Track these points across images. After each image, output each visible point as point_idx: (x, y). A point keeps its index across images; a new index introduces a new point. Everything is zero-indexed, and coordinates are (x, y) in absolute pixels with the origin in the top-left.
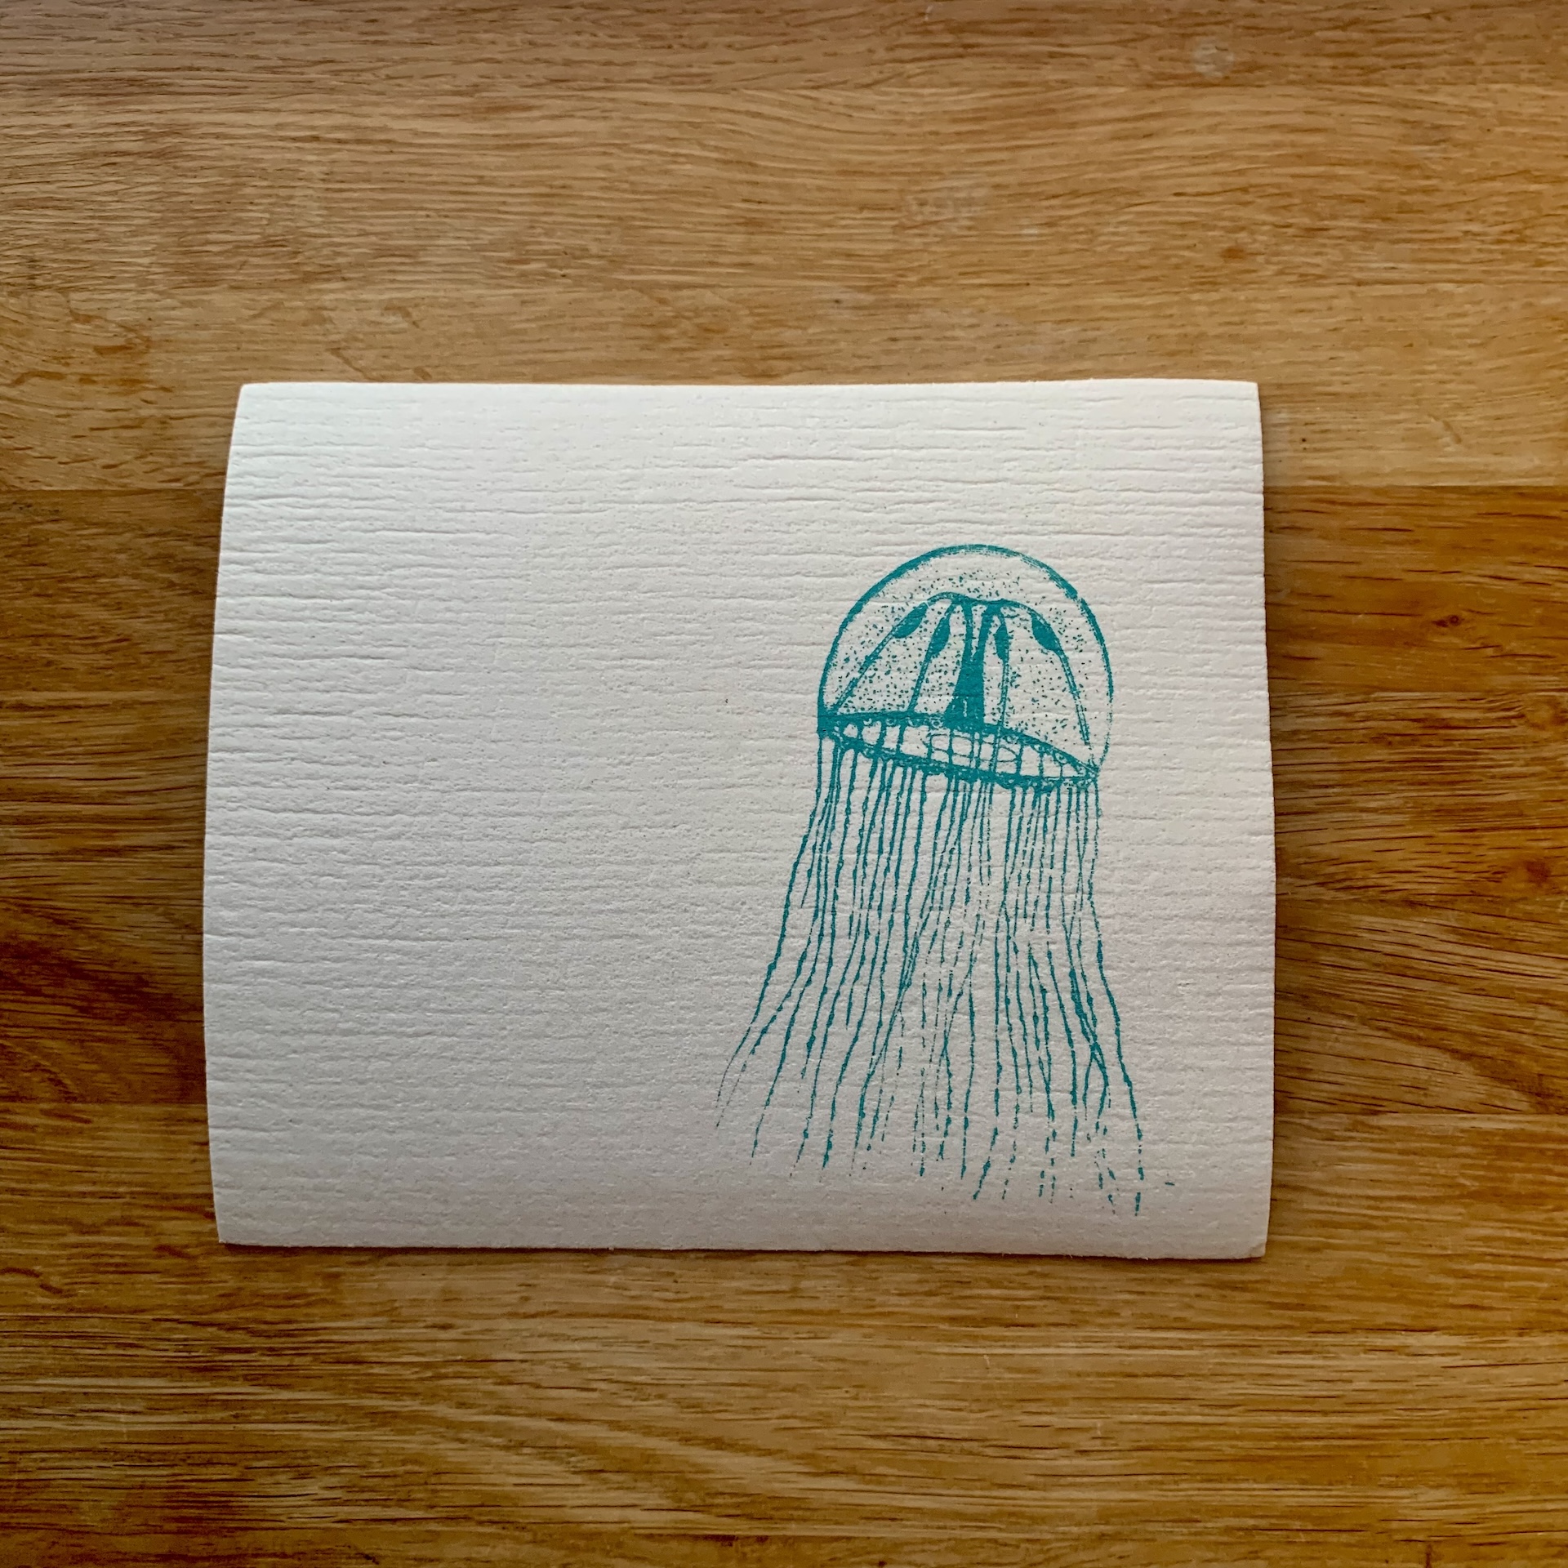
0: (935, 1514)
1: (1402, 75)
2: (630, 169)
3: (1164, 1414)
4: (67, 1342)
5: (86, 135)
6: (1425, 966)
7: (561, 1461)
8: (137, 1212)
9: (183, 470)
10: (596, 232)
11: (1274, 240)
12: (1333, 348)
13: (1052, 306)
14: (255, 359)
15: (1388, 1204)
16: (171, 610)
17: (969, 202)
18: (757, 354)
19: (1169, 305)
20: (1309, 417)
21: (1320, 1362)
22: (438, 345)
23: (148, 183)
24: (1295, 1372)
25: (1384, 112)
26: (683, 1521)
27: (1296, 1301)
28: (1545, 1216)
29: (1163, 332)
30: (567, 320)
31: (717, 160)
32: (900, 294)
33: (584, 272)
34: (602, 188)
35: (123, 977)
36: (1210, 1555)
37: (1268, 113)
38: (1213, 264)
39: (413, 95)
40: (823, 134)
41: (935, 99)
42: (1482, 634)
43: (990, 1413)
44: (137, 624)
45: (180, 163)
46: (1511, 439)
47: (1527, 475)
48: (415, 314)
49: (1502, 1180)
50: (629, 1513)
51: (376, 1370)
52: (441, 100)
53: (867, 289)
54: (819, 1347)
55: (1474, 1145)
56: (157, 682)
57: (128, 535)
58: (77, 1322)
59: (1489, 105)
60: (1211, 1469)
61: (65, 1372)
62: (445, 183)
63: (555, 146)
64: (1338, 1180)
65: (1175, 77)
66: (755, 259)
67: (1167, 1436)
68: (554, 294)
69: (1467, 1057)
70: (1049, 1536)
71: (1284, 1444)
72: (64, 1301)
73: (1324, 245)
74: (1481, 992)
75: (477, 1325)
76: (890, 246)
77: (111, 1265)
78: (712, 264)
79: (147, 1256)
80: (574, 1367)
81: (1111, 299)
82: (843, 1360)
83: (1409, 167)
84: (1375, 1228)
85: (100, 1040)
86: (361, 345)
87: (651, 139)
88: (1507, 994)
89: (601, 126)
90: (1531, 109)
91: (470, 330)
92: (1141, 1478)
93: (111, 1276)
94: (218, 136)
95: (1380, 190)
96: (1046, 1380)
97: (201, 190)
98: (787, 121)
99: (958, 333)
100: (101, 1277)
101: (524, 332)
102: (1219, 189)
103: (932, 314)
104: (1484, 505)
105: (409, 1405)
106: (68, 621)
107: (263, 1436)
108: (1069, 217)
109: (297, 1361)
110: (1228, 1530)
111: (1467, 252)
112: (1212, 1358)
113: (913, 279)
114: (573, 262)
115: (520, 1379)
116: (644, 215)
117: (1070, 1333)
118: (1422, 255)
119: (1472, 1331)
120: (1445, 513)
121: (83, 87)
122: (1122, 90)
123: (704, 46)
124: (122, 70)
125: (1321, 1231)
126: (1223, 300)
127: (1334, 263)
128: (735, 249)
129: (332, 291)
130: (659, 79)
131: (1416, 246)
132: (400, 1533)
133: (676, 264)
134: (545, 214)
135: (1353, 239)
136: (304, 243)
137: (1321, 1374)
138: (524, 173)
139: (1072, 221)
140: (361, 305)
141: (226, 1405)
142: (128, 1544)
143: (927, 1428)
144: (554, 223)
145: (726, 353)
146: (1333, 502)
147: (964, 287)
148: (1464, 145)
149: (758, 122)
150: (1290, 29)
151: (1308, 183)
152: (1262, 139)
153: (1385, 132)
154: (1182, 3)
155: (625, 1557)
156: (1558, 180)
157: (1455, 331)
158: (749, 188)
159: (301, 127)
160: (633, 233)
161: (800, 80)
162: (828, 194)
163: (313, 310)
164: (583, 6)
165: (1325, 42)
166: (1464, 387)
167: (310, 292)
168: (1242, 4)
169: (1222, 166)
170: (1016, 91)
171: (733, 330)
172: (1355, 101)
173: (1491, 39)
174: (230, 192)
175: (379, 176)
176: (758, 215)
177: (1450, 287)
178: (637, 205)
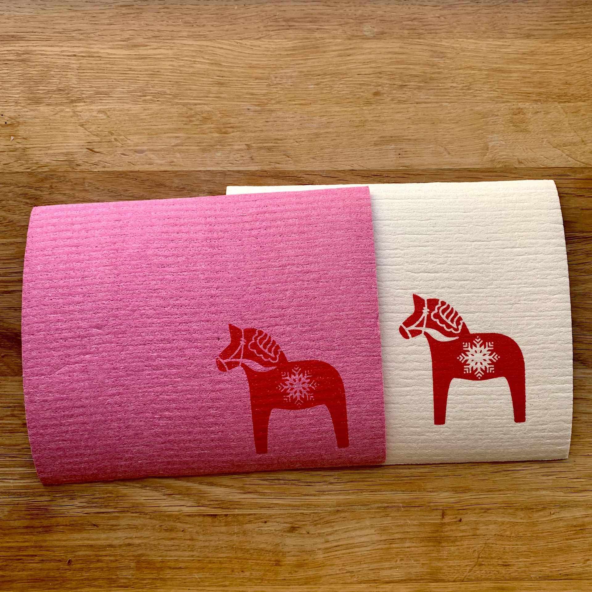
0: (283, 505)
1: (430, 36)
2: (180, 66)
7: (159, 491)
8: (16, 412)
9: (31, 165)
10: (169, 87)
11: (390, 89)
12: (409, 124)
13: (318, 111)
14: (55, 128)
17: (291, 77)
18: (222, 126)
19: (356, 111)
20: (401, 147)
22: (116, 123)
23: (18, 70)
25: (424, 47)
26: (201, 510)
29: (354, 119)
30: (159, 115)
31: (208, 63)
32: (269, 107)
33: (164, 100)
34: (171, 72)
36: (373, 516)
37: (388, 48)
38: (370, 97)
39: (107, 41)
40: (243, 55)
41: (279, 43)
44: (15, 217)
45: (29, 63)
46: (466, 153)
47: (471, 164)
48: (108, 113)
50: (182, 508)
52: (117, 43)
53: (258, 105)
57: (12, 187)
59: (458, 46)
60: (373, 488)
62: (119, 70)
63: (155, 58)
65: (358, 36)
66: (221, 95)
67: (359, 477)
68: (155, 107)
70: (320, 511)
73: (406, 91)
76: (266, 91)
77: (7, 430)
78: (207, 97)
79: (19, 427)
81: (338, 109)
83: (433, 65)
86: (90, 124)
87: (187, 56)
89: (170, 52)
90: (471, 47)
91: (127, 119)
92: (350, 491)
93: (7, 434)
94: (42, 55)
95: (424, 73)
97: (36, 72)
98: (232, 50)
99: (288, 120)
100: (4, 434)
101: (145, 119)
102: (372, 73)
103: (280, 114)
104: (457, 174)
108: (323, 82)
110: (379, 508)
111: (452, 93)
113: (273, 102)
114: (161, 96)
116: (184, 81)
118: (437, 94)
120: (444, 177)
122: (340, 40)
123: (204, 26)
124: (9, 32)
126: (374, 109)
127: (410, 97)
128: (215, 92)
129: (81, 106)
130: (189, 37)
131: (436, 91)
132: (105, 517)
133: (195, 97)
134: (152, 80)
135: (415, 89)
136: (71, 90)
138: (144, 67)
139: (325, 83)
140: (90, 111)
142: (13, 523)
144: (155, 83)
145: (212, 126)
146: (409, 174)
147: (290, 105)
148: (451, 58)
149: (222, 51)
150: (394, 21)
151: (401, 71)
152: (386, 56)
153: (425, 54)
154: (360, 12)
155: (180, 522)
156: (480, 70)
157: (448, 118)
158: (219, 72)
159: (70, 52)
160: (181, 87)
161: (235, 37)
162: (245, 74)
163: (74, 112)
164: (164, 12)
165: (406, 25)
166: (451, 136)
167: (73, 106)
168: (379, 13)
169: (373, 65)
170: (306, 40)
171: (214, 119)
172: (416, 44)
173: (459, 25)
174: (46, 73)
175: (96, 68)
176: (222, 81)
177: (447, 104)
178: (182, 78)
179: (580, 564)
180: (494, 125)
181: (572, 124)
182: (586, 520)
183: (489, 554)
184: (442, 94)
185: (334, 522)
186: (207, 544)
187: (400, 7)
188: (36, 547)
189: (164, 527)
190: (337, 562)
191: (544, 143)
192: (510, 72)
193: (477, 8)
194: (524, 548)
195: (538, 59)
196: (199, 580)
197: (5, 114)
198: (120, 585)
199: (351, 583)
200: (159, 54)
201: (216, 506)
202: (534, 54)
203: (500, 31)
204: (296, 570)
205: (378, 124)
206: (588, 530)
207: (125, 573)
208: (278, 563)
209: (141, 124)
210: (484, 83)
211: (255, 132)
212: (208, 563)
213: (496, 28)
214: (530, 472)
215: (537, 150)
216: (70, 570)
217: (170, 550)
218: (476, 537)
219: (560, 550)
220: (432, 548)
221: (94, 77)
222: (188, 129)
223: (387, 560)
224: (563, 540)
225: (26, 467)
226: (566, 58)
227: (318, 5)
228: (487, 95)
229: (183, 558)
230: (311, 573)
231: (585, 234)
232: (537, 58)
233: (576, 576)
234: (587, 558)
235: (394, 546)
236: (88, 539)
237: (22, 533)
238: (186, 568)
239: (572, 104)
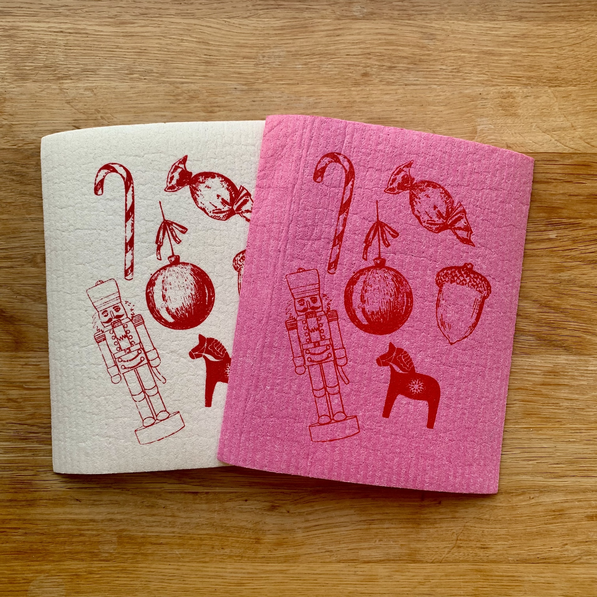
0: (264, 484)
1: (421, 17)
2: (167, 44)
9: (17, 142)
10: (156, 65)
11: (378, 71)
12: (397, 106)
13: (306, 91)
14: (41, 105)
16: (13, 188)
17: (279, 57)
18: (209, 105)
19: (345, 91)
22: (103, 101)
23: (5, 46)
25: (415, 29)
26: (182, 487)
29: (342, 100)
30: (146, 93)
31: (196, 41)
32: (256, 86)
33: (152, 78)
34: (158, 50)
37: (377, 29)
38: (358, 78)
39: (94, 18)
40: (231, 33)
41: (268, 22)
45: (16, 39)
48: (95, 91)
50: (164, 485)
52: (104, 20)
53: (245, 85)
56: (8, 212)
59: (449, 27)
62: (106, 48)
63: (142, 36)
65: (347, 16)
66: (208, 74)
68: (141, 85)
70: (300, 491)
73: (395, 72)
76: (253, 71)
78: (194, 75)
79: (4, 402)
81: (325, 89)
83: (423, 47)
86: (77, 101)
87: (174, 34)
89: (158, 29)
90: (462, 29)
91: (113, 97)
94: (28, 30)
95: (413, 54)
97: (23, 48)
98: (219, 29)
99: (275, 99)
101: (131, 97)
102: (362, 53)
103: (267, 93)
107: (42, 460)
108: (311, 62)
111: (441, 75)
113: (260, 81)
114: (148, 75)
116: (172, 59)
118: (426, 76)
122: (329, 20)
123: (192, 4)
126: (362, 90)
127: (398, 78)
128: (202, 71)
129: (67, 83)
130: (177, 14)
131: (425, 73)
132: (88, 492)
133: (182, 75)
134: (139, 58)
135: (404, 71)
136: (58, 67)
138: (132, 45)
140: (77, 88)
141: (30, 450)
144: (142, 61)
145: (199, 105)
147: (277, 84)
148: (440, 40)
149: (210, 29)
151: (390, 52)
152: (375, 37)
153: (416, 36)
155: (162, 499)
156: (470, 52)
157: (437, 101)
158: (207, 51)
159: (56, 28)
160: (168, 65)
161: (224, 15)
162: (232, 53)
163: (61, 89)
165: (397, 6)
166: (439, 119)
167: (60, 83)
169: (362, 46)
170: (295, 20)
171: (201, 97)
172: (406, 25)
173: (449, 6)
174: (33, 49)
175: (83, 45)
176: (209, 60)
177: (435, 86)
178: (169, 56)
179: (558, 549)
180: (484, 108)
181: (562, 109)
182: (566, 505)
183: (468, 537)
184: (431, 76)
185: (314, 502)
186: (187, 521)
188: (19, 520)
189: (145, 503)
190: (317, 541)
191: (533, 127)
192: (501, 55)
194: (503, 532)
195: (529, 43)
196: (179, 555)
198: (102, 558)
199: (330, 562)
201: (198, 484)
202: (525, 37)
203: (491, 13)
204: (276, 548)
205: (365, 106)
206: (567, 515)
207: (106, 547)
208: (258, 541)
209: (128, 102)
210: (474, 66)
211: (241, 111)
212: (189, 539)
213: (488, 10)
214: (511, 456)
215: (526, 134)
216: (53, 543)
217: (151, 526)
218: (455, 519)
219: (538, 534)
220: (411, 530)
221: (81, 54)
222: (174, 108)
223: (365, 541)
224: (542, 524)
225: (10, 441)
226: (559, 42)
228: (477, 78)
229: (164, 534)
230: (290, 551)
231: (572, 220)
232: (529, 41)
233: (554, 560)
234: (565, 542)
235: (373, 526)
236: (71, 514)
237: (6, 506)
238: (167, 544)
239: (563, 88)
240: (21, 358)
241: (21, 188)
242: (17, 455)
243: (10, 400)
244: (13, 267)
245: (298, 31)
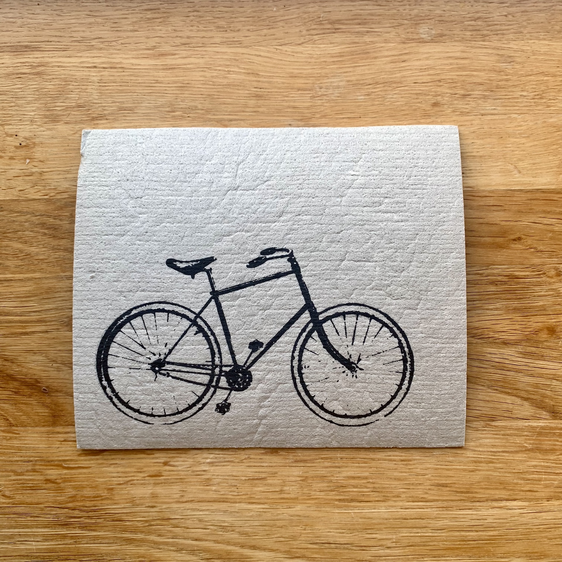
1: (496, 38)
2: (212, 77)
3: (418, 533)
4: (12, 516)
5: (10, 67)
6: (510, 366)
7: (197, 556)
8: (37, 467)
9: (48, 191)
10: (200, 100)
11: (451, 99)
12: (473, 139)
14: (74, 150)
15: (498, 454)
16: (45, 243)
17: (338, 87)
20: (465, 165)
21: (475, 513)
23: (34, 84)
24: (466, 516)
25: (490, 51)
27: (465, 490)
28: (556, 457)
31: (244, 73)
32: (313, 122)
33: (196, 115)
34: (202, 84)
35: (30, 380)
37: (448, 52)
38: (429, 109)
39: (131, 50)
40: (283, 62)
41: (324, 49)
42: (529, 244)
43: (354, 534)
44: (33, 249)
45: (45, 77)
46: (539, 171)
47: (545, 184)
49: (540, 444)
51: (128, 523)
52: (141, 52)
53: (301, 120)
54: (291, 511)
55: (530, 432)
56: (41, 270)
57: (29, 216)
58: (15, 509)
59: (529, 48)
60: (436, 553)
61: (11, 527)
62: (144, 83)
63: (184, 69)
64: (481, 446)
65: (413, 39)
66: (258, 109)
67: (419, 541)
69: (526, 399)
71: (462, 543)
72: (11, 501)
73: (469, 101)
74: (532, 376)
75: (164, 506)
76: (310, 104)
77: (28, 487)
78: (243, 111)
79: (41, 483)
80: (200, 521)
82: (299, 516)
83: (500, 72)
84: (492, 463)
85: (22, 404)
87: (220, 66)
88: (541, 376)
89: (201, 61)
90: (544, 49)
92: (410, 557)
93: (28, 491)
94: (59, 67)
95: (490, 80)
96: (374, 521)
97: (52, 87)
98: (270, 58)
100: (24, 491)
102: (430, 80)
104: (529, 196)
105: (140, 536)
106: (7, 248)
107: (86, 549)
108: (375, 92)
109: (98, 521)
111: (522, 102)
112: (434, 512)
113: (318, 116)
114: (192, 112)
115: (181, 525)
116: (218, 94)
117: (382, 504)
118: (505, 104)
119: (530, 500)
120: (515, 199)
121: (9, 49)
122: (394, 44)
123: (239, 30)
124: (23, 42)
125: (474, 464)
127: (473, 107)
128: (252, 106)
129: (103, 124)
130: (222, 43)
131: (503, 101)
133: (230, 112)
134: (181, 94)
135: (480, 98)
136: (91, 106)
137: (474, 517)
138: (173, 79)
139: (376, 94)
141: (72, 538)
143: (331, 540)
144: (185, 97)
146: (474, 196)
147: (337, 119)
148: (520, 63)
149: (259, 59)
150: (455, 21)
151: (464, 78)
152: (446, 62)
153: (491, 59)
154: (416, 11)
156: (554, 76)
157: (518, 132)
158: (257, 83)
159: (89, 63)
160: (214, 100)
161: (275, 42)
162: (286, 85)
164: (194, 16)
165: (468, 25)
166: (522, 153)
168: (438, 12)
169: (431, 72)
170: (355, 45)
172: (480, 47)
173: (529, 24)
174: (64, 87)
175: (119, 80)
176: (260, 93)
177: (516, 116)
178: (214, 90)
184: (511, 104)
187: (462, 5)
193: (551, 4)
197: (19, 134)
200: (189, 64)
210: (559, 91)
221: (117, 91)
225: (49, 527)
227: (367, 5)
240: (59, 433)
241: (55, 243)
242: (57, 543)
243: (48, 481)
244: (47, 332)
245: (358, 58)
